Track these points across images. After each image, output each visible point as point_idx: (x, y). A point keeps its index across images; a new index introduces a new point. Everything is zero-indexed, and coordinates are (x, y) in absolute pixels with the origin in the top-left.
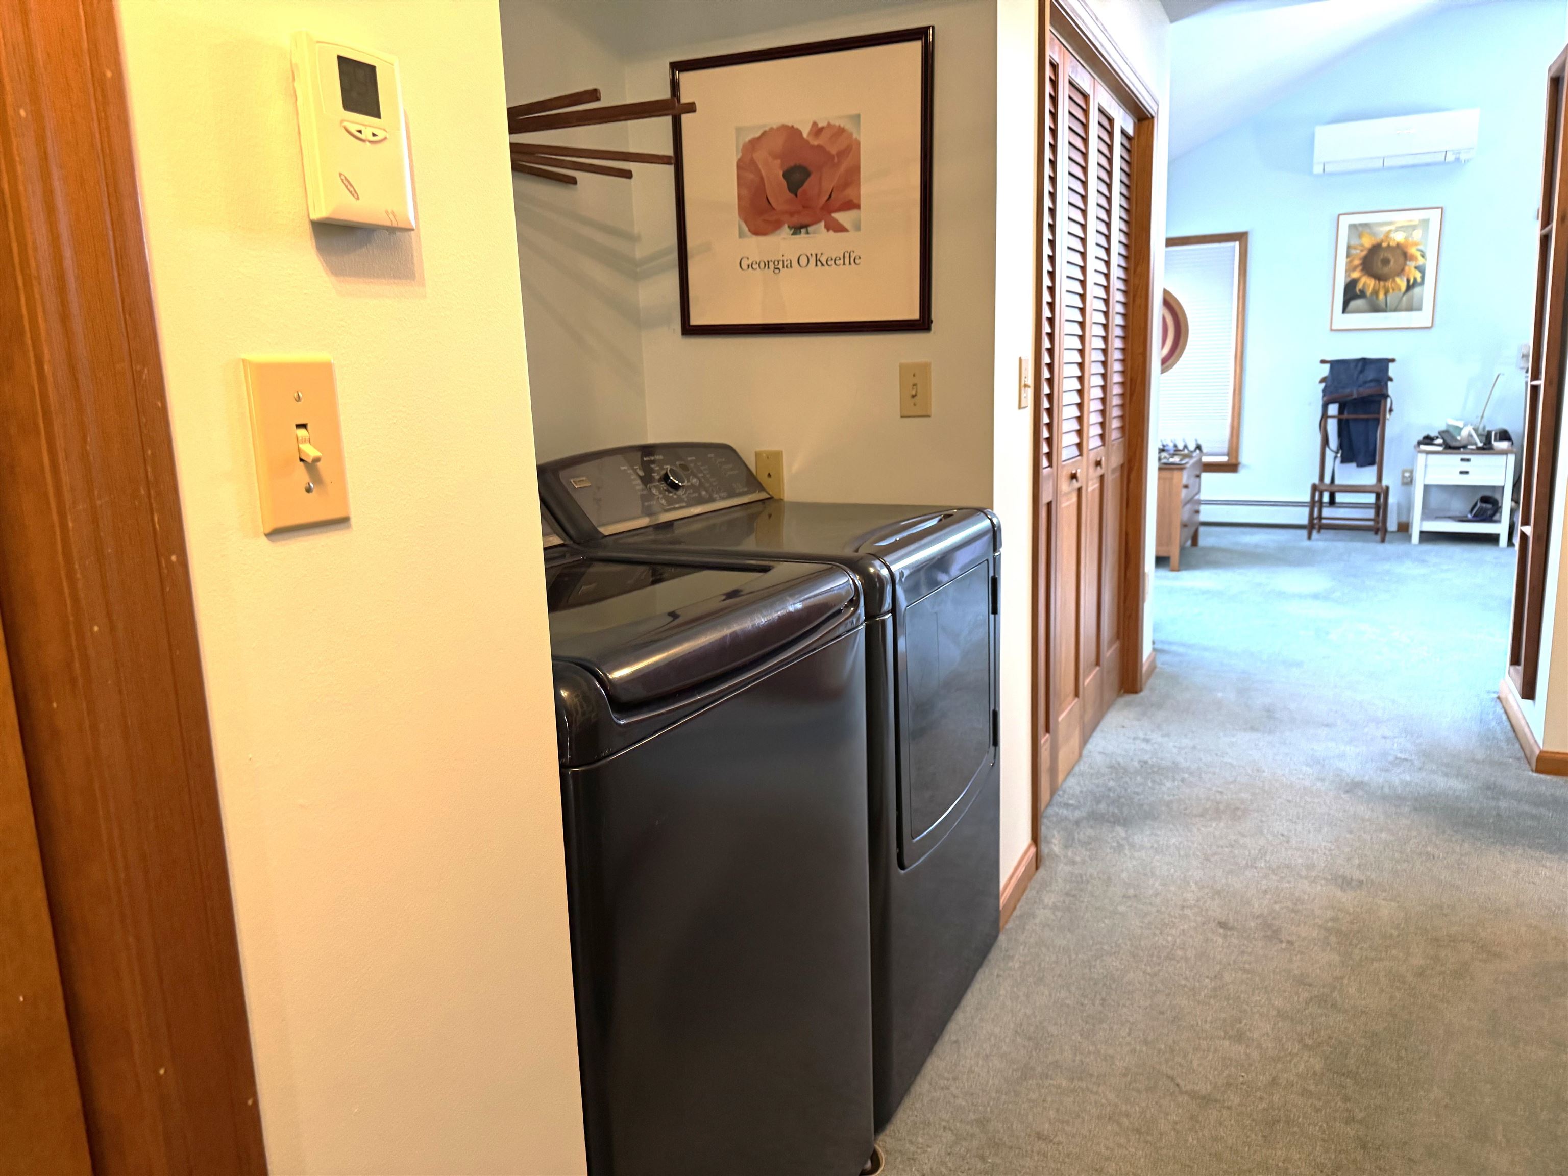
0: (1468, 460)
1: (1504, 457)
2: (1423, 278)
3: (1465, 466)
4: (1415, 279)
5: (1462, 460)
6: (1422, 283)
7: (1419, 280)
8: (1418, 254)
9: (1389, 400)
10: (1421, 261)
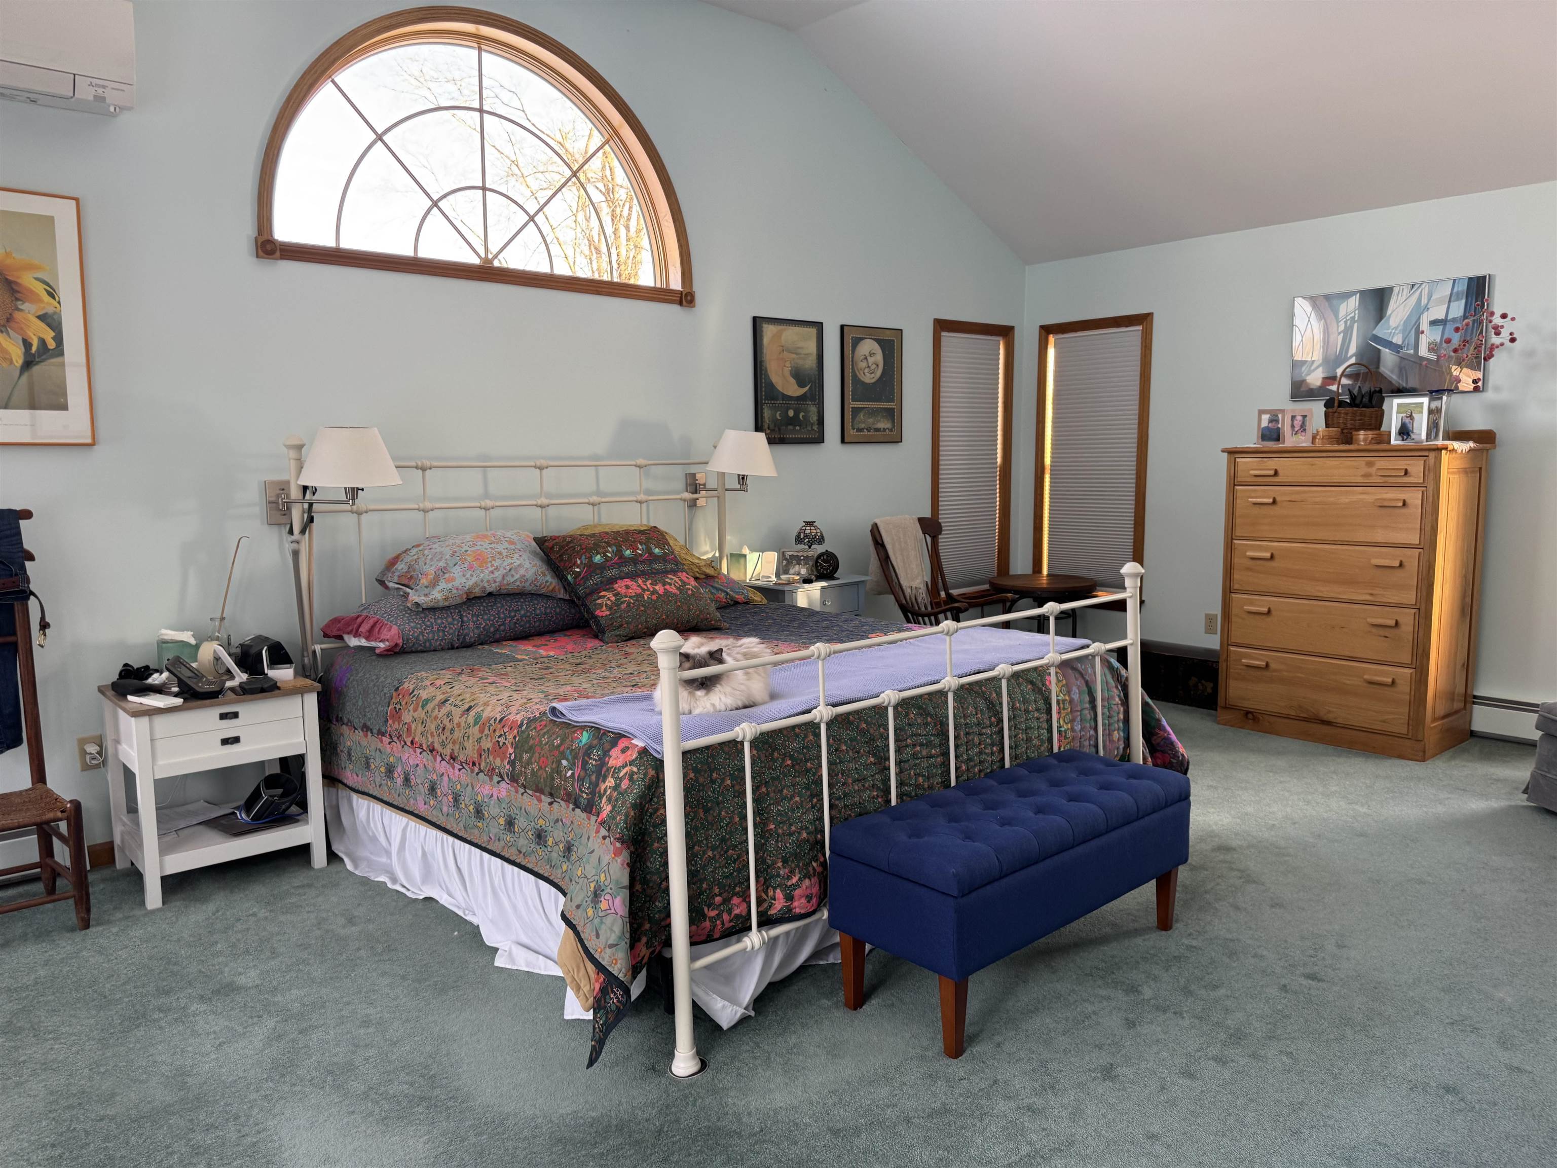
0: (235, 715)
1: (298, 699)
2: (59, 339)
3: (229, 729)
4: (43, 342)
5: (223, 716)
6: (59, 351)
7: (52, 344)
8: (40, 289)
9: (32, 603)
10: (48, 305)
